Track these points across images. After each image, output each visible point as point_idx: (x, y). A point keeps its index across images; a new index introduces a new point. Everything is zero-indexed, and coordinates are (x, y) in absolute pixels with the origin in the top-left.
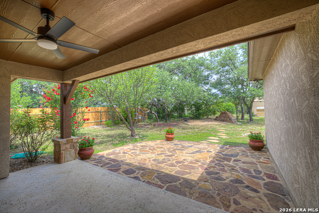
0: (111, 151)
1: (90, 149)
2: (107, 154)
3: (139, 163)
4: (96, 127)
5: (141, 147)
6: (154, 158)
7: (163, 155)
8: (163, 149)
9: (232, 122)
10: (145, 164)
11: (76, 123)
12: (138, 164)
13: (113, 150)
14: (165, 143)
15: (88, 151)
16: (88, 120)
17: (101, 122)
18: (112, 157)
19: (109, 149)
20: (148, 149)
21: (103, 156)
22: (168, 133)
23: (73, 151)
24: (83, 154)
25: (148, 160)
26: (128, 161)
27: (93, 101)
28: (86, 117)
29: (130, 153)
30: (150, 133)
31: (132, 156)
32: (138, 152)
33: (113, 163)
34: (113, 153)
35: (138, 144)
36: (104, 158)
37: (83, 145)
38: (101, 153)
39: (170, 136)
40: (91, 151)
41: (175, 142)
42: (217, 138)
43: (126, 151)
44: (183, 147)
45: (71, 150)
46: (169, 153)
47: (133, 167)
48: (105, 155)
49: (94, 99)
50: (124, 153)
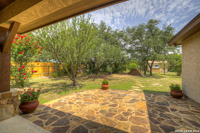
0: (56, 101)
1: (34, 102)
2: (53, 105)
3: (87, 117)
4: (44, 77)
5: (84, 96)
6: (100, 109)
7: (107, 105)
8: (103, 98)
9: (141, 76)
10: (94, 118)
11: (25, 74)
12: (87, 119)
13: (58, 100)
14: (102, 91)
15: (32, 105)
16: (36, 72)
17: (48, 73)
18: (58, 108)
19: (55, 99)
20: (90, 99)
21: (48, 108)
22: (104, 84)
23: (12, 106)
24: (25, 108)
25: (96, 112)
26: (75, 114)
27: (43, 58)
28: (35, 70)
29: (75, 103)
30: (86, 82)
31: (78, 106)
32: (83, 102)
33: (60, 118)
34: (59, 104)
35: (81, 93)
36: (50, 111)
37: (26, 98)
38: (47, 104)
39: (106, 86)
40: (35, 104)
41: (110, 90)
42: (138, 87)
43: (71, 101)
44: (119, 95)
45: (9, 105)
46: (111, 102)
47: (83, 123)
48: (51, 106)
49: (44, 56)
50: (70, 103)
